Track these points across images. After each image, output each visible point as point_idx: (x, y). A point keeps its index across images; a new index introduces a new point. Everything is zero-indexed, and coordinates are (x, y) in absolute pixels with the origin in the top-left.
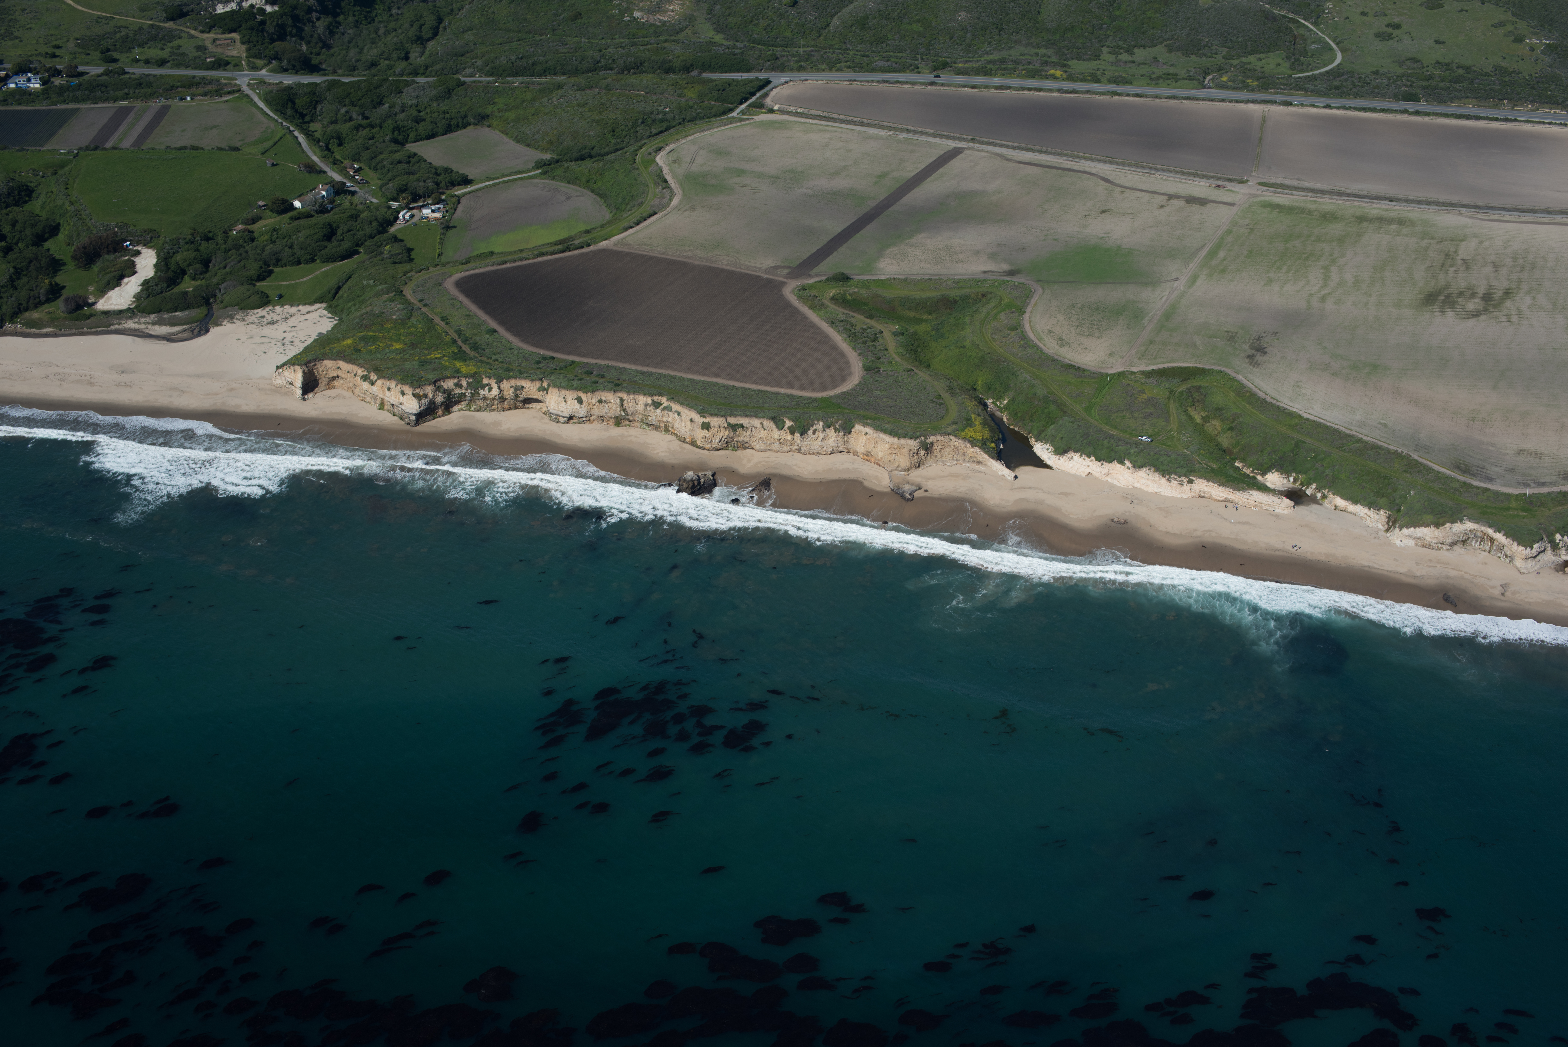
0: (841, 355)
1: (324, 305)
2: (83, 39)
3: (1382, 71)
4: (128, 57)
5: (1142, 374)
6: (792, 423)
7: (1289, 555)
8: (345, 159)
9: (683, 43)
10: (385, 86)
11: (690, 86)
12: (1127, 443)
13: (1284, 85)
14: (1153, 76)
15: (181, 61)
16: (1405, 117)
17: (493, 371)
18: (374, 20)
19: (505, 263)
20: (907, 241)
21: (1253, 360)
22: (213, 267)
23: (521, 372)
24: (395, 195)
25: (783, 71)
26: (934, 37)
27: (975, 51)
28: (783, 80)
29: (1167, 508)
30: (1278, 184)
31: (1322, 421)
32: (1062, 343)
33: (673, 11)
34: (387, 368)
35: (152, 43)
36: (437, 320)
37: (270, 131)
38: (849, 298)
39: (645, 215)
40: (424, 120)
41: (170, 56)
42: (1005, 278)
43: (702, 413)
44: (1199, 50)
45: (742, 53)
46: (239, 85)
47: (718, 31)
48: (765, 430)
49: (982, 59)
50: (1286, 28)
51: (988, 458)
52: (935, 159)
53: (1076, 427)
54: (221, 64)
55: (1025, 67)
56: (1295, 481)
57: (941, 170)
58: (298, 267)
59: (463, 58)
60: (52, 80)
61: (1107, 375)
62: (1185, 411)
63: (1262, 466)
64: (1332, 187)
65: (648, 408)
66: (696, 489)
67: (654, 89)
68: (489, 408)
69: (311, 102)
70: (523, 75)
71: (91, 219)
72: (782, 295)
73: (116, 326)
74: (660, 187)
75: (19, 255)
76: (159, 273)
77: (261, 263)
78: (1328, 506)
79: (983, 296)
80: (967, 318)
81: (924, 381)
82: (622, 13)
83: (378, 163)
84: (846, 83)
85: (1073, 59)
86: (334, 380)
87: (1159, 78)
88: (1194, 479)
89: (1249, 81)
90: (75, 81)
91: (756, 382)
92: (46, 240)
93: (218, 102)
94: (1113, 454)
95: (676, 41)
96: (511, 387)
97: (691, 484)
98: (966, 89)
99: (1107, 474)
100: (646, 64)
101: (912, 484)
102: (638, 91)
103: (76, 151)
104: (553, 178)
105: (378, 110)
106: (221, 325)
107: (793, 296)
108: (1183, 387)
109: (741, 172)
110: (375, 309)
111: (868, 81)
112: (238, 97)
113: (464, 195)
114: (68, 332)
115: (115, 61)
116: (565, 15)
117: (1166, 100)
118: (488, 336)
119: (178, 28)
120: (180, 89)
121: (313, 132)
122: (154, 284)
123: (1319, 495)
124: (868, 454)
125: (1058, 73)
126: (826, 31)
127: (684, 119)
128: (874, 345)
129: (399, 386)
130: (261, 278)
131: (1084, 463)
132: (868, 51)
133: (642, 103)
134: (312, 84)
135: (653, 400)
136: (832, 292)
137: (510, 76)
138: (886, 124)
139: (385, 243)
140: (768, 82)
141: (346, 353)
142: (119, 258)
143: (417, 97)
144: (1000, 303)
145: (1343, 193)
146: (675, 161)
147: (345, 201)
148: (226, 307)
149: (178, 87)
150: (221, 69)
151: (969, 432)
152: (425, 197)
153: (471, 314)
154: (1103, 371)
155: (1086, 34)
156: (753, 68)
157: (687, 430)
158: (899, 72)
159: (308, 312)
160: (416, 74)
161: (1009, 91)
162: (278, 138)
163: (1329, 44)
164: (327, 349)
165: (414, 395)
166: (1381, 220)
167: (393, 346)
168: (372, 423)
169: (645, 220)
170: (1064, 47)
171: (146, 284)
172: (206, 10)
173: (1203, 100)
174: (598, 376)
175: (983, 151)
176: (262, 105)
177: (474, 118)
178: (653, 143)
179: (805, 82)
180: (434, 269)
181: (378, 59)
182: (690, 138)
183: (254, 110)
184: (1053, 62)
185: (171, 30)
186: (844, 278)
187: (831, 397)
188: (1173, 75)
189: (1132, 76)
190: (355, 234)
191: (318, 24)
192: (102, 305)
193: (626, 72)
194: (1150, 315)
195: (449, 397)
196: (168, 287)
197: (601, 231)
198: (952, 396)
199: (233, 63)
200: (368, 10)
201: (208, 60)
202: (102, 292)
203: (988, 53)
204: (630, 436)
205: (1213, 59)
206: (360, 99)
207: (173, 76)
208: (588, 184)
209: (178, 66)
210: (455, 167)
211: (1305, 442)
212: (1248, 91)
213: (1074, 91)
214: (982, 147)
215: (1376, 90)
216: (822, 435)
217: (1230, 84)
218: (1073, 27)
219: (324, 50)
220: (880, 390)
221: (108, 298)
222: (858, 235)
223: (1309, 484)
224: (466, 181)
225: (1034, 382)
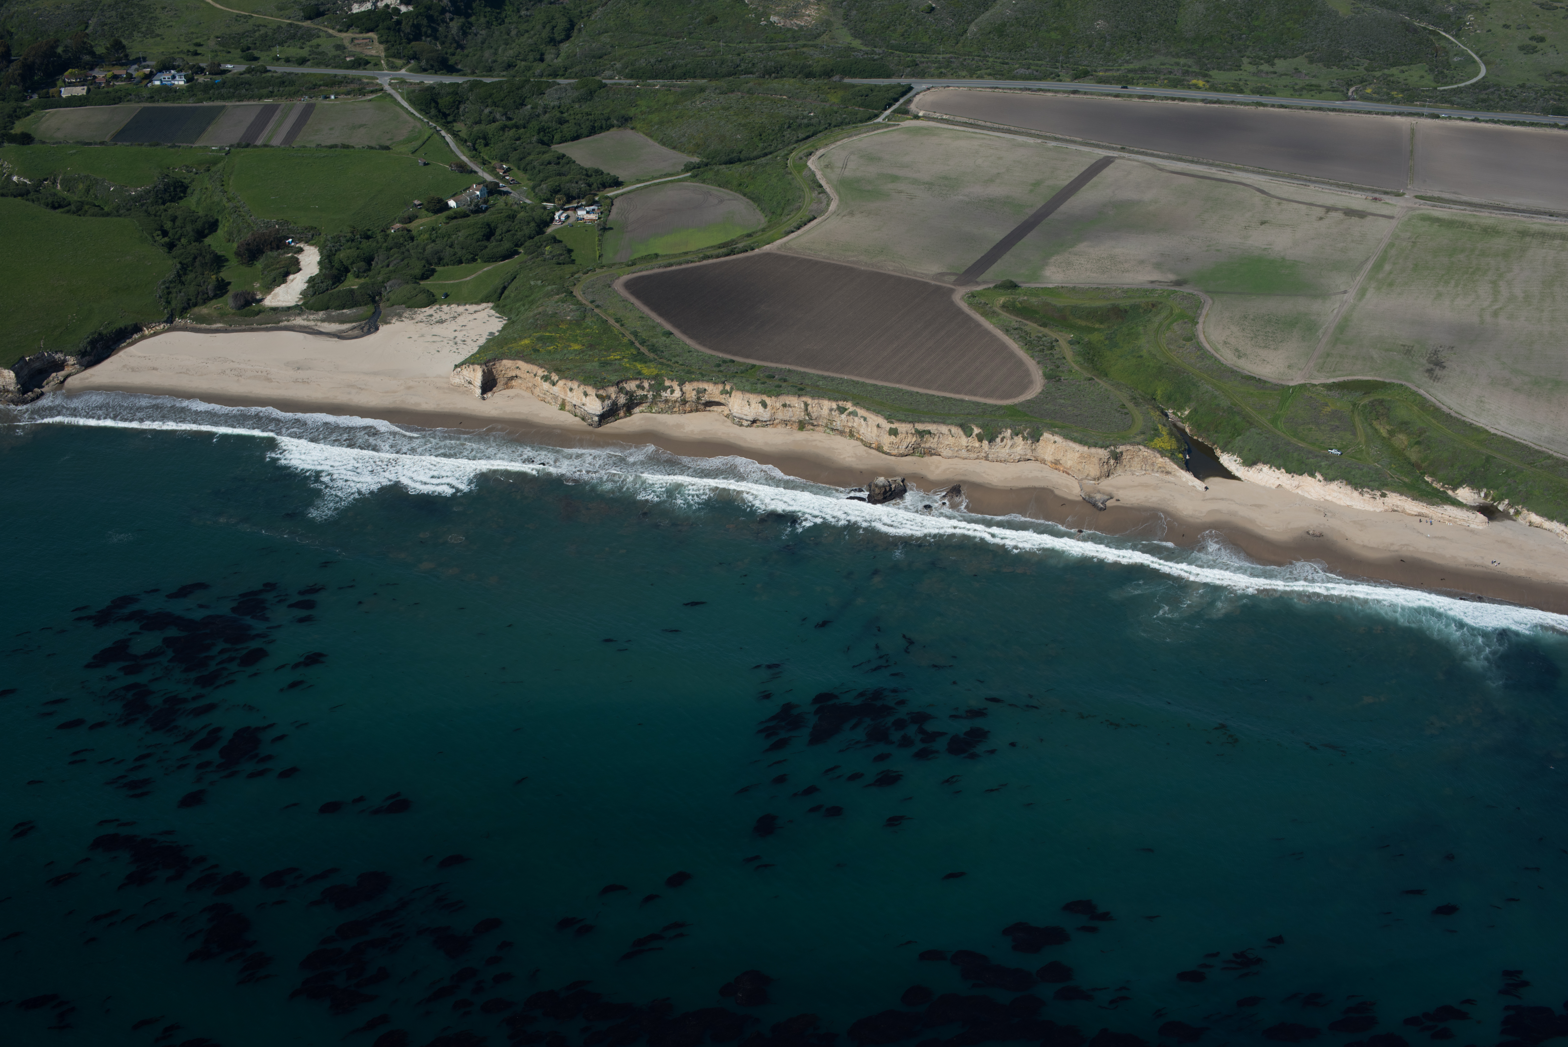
0: (1020, 363)
1: (491, 305)
2: (223, 37)
3: (1528, 84)
4: (268, 56)
5: (1323, 387)
6: (980, 430)
7: (1489, 571)
8: (492, 159)
9: (822, 48)
10: (527, 87)
11: (833, 91)
12: (1316, 456)
13: (1430, 97)
14: (1297, 87)
15: (321, 60)
16: (1555, 132)
17: (675, 373)
18: (504, 21)
19: (671, 265)
20: (1070, 250)
21: (1433, 374)
22: (376, 265)
23: (703, 376)
24: (549, 196)
25: (923, 77)
26: (1073, 45)
27: (1115, 60)
28: (924, 86)
29: (1362, 521)
30: (1435, 198)
31: (1510, 437)
32: (1240, 355)
33: (809, 16)
34: (568, 369)
35: (291, 41)
36: (611, 321)
37: (417, 130)
38: (1019, 305)
39: (805, 219)
40: (567, 121)
41: (310, 55)
42: (1173, 288)
43: (889, 419)
44: (1340, 61)
45: (882, 59)
46: (381, 85)
47: (856, 36)
48: (953, 436)
49: (1122, 68)
50: (1428, 41)
51: (1177, 468)
52: (1087, 167)
53: (1264, 439)
54: (361, 63)
55: (1167, 76)
56: (1486, 496)
57: (1095, 179)
58: (460, 266)
59: (601, 60)
60: (196, 78)
61: (1289, 387)
62: (1371, 425)
63: (1453, 480)
64: (1490, 202)
65: (833, 413)
66: (888, 494)
67: (797, 93)
68: (670, 410)
69: (454, 102)
70: (662, 78)
71: (251, 216)
72: (952, 302)
73: (286, 323)
74: (816, 192)
75: (184, 250)
76: (324, 270)
77: (423, 262)
78: (1523, 522)
79: (1153, 305)
80: (1141, 328)
81: (1106, 390)
82: (759, 17)
83: (528, 164)
84: (988, 90)
85: (1214, 69)
86: (512, 379)
87: (1302, 89)
88: (1387, 492)
89: (1394, 93)
90: (218, 79)
91: (938, 389)
92: (206, 236)
93: (362, 101)
94: (1304, 466)
95: (815, 46)
96: (693, 390)
97: (883, 490)
98: (1109, 98)
99: (1298, 487)
100: (786, 69)
101: (1104, 494)
102: (781, 95)
103: (227, 149)
104: (704, 181)
105: (521, 111)
106: (390, 323)
107: (963, 303)
108: (1366, 401)
109: (895, 178)
110: (548, 309)
111: (1010, 89)
112: (381, 96)
113: (617, 196)
114: (238, 328)
115: (256, 59)
116: (701, 18)
117: (1311, 112)
118: (664, 338)
119: (316, 27)
120: (322, 88)
121: (458, 131)
122: (320, 281)
123: (1512, 511)
124: (1056, 463)
125: (1201, 83)
126: (964, 37)
127: (830, 125)
128: (1051, 354)
129: (582, 387)
130: (425, 277)
131: (1274, 475)
132: (1007, 59)
133: (787, 107)
134: (455, 84)
135: (838, 405)
136: (1002, 300)
137: (650, 78)
138: (1033, 131)
139: (545, 244)
140: (910, 88)
141: (525, 353)
142: (282, 255)
143: (559, 98)
144: (1171, 314)
145: (1502, 208)
146: (827, 166)
147: (500, 202)
148: (393, 305)
149: (320, 86)
150: (361, 68)
151: (1158, 442)
152: (579, 198)
153: (644, 316)
154: (1284, 383)
155: (1225, 44)
156: (894, 74)
157: (874, 435)
158: (1041, 80)
159: (475, 312)
160: (556, 76)
161: (1152, 100)
162: (426, 137)
163: (1471, 56)
164: (505, 348)
165: (597, 396)
166: (1543, 235)
167: (571, 347)
168: (554, 423)
169: (805, 224)
170: (1203, 57)
171: (311, 280)
172: (342, 9)
173: (1349, 111)
174: (780, 380)
175: (1134, 160)
176: (405, 104)
177: (618, 120)
178: (802, 148)
179: (947, 89)
180: (601, 270)
181: (514, 60)
182: (839, 143)
183: (398, 109)
184: (1195, 72)
185: (309, 29)
186: (1012, 286)
187: (1016, 405)
188: (1316, 86)
189: (1275, 86)
190: (514, 235)
191: (451, 24)
192: (270, 301)
193: (767, 77)
194: (1324, 327)
195: (631, 398)
196: (333, 284)
197: (762, 235)
198: (1136, 406)
199: (373, 62)
200: (498, 11)
201: (348, 59)
202: (269, 288)
203: (1127, 62)
204: (815, 440)
205: (1355, 71)
206: (502, 100)
207: (314, 75)
208: (740, 188)
209: (318, 64)
210: (605, 169)
211: (1495, 458)
212: (1393, 103)
213: (1218, 102)
214: (1133, 156)
215: (1524, 104)
216: (1009, 443)
217: (1375, 96)
218: (1212, 37)
219: (459, 50)
220: (1064, 399)
221: (275, 295)
222: (1020, 243)
223: (1501, 500)
224: (617, 183)
225: (1216, 393)
